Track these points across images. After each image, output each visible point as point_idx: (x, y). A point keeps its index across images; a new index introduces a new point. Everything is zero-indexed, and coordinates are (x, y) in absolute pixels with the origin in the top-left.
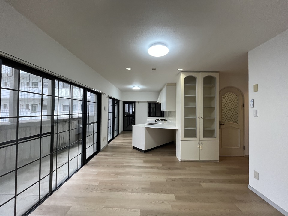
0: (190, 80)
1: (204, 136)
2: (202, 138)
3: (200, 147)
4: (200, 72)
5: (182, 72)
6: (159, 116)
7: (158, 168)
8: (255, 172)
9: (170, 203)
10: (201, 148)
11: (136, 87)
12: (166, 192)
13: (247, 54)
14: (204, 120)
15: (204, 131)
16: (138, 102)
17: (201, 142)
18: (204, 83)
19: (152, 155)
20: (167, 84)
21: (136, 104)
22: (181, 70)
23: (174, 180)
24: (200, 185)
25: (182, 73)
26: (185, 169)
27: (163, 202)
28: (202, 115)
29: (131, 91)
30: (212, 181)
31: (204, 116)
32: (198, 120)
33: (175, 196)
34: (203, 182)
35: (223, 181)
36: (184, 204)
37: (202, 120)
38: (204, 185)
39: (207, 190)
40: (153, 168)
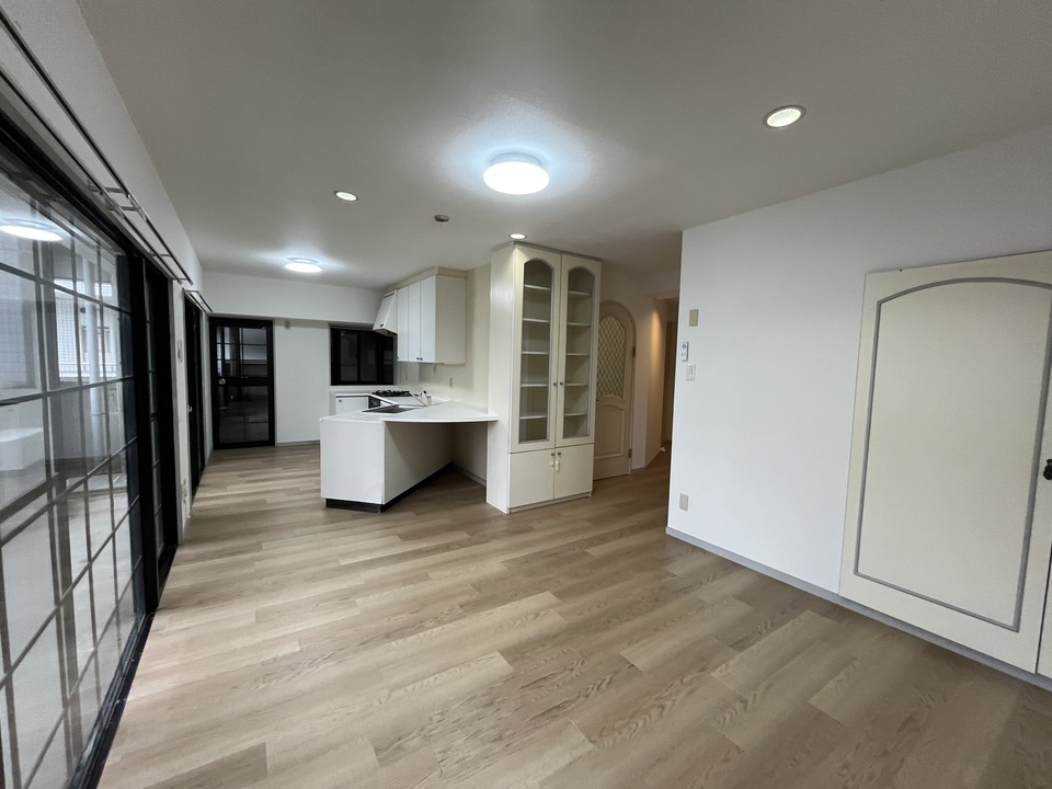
0: (536, 272)
1: (566, 435)
2: (561, 441)
3: (554, 465)
4: (562, 252)
5: (518, 242)
6: (374, 380)
7: (461, 545)
8: (682, 496)
9: (552, 610)
10: (557, 469)
11: (304, 261)
12: (526, 592)
13: (681, 233)
14: (566, 388)
15: (565, 418)
16: (288, 323)
17: (557, 450)
18: (569, 289)
19: (411, 514)
20: (440, 269)
21: (278, 331)
22: (520, 237)
23: (526, 560)
24: (586, 554)
25: (521, 250)
26: (531, 530)
27: (538, 615)
28: (562, 379)
29: (276, 274)
30: (602, 539)
31: (567, 381)
32: (552, 390)
33: (555, 594)
34: (588, 546)
35: (622, 534)
36: (580, 601)
37: (561, 390)
38: (595, 552)
39: (606, 560)
40: (447, 547)
